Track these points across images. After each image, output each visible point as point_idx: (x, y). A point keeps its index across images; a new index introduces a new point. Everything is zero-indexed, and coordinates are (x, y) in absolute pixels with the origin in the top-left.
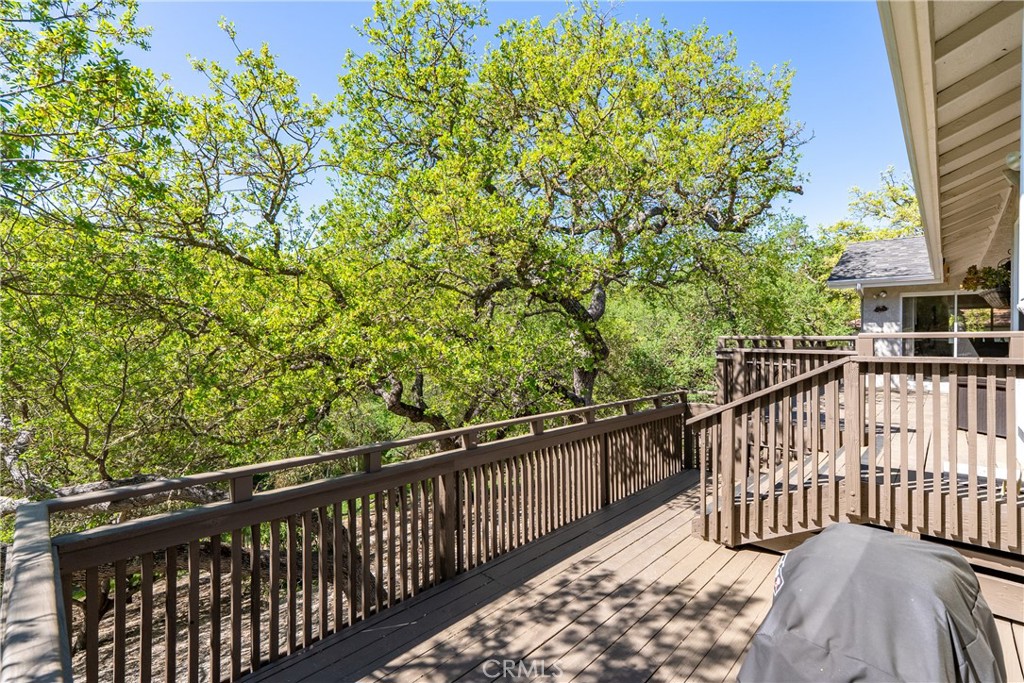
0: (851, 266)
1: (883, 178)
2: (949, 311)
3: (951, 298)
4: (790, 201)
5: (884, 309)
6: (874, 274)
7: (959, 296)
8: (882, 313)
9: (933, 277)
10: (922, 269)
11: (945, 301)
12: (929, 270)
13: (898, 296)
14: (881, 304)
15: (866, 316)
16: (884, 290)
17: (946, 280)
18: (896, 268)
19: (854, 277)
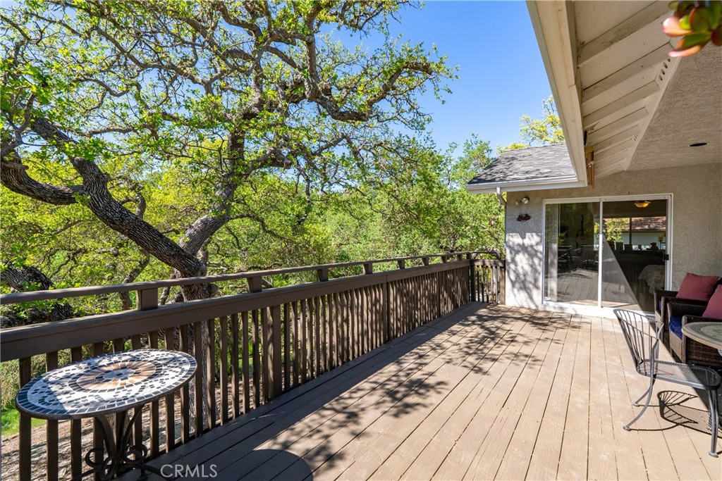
0: (495, 169)
1: (545, 106)
2: (595, 220)
3: (596, 205)
4: (443, 102)
5: (527, 217)
6: (515, 176)
7: (604, 203)
8: (525, 223)
9: (575, 179)
10: (565, 170)
11: (591, 208)
12: (573, 172)
13: (541, 202)
14: (524, 211)
15: (509, 225)
16: (527, 195)
17: (591, 181)
18: (538, 170)
19: (493, 180)
